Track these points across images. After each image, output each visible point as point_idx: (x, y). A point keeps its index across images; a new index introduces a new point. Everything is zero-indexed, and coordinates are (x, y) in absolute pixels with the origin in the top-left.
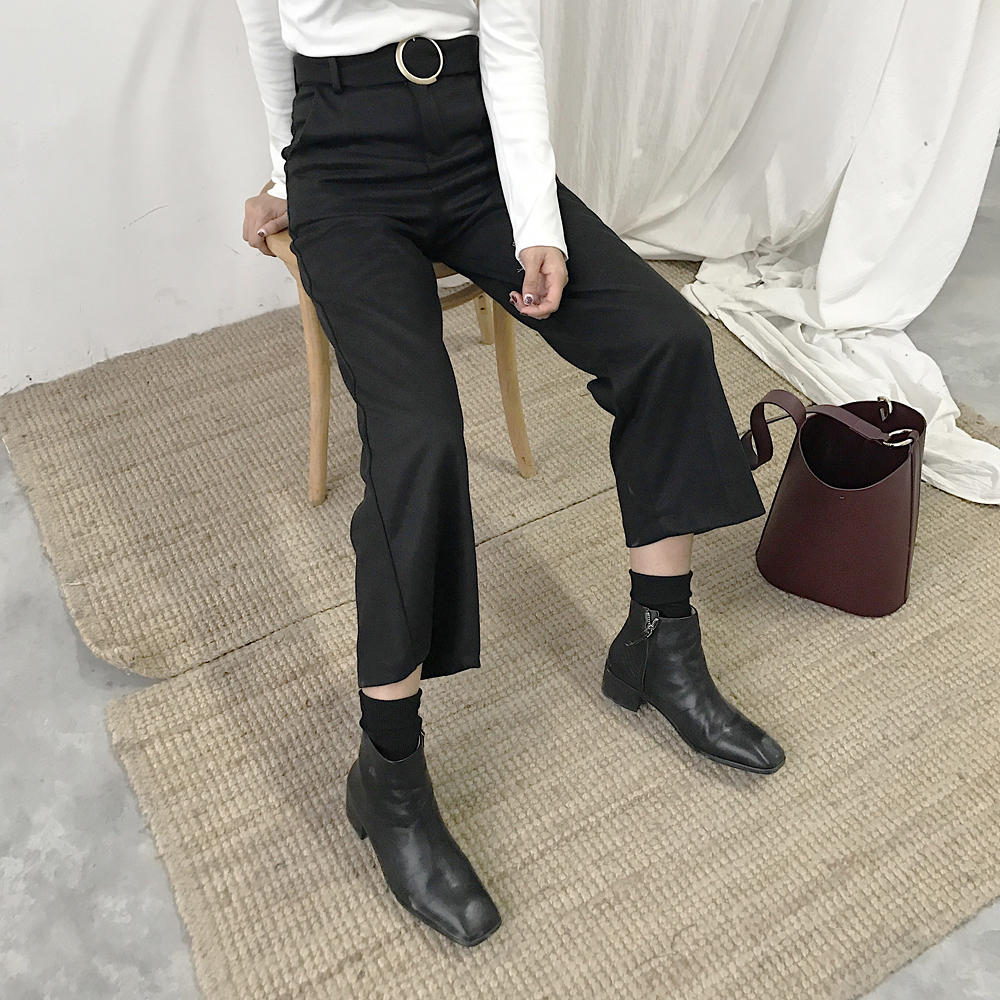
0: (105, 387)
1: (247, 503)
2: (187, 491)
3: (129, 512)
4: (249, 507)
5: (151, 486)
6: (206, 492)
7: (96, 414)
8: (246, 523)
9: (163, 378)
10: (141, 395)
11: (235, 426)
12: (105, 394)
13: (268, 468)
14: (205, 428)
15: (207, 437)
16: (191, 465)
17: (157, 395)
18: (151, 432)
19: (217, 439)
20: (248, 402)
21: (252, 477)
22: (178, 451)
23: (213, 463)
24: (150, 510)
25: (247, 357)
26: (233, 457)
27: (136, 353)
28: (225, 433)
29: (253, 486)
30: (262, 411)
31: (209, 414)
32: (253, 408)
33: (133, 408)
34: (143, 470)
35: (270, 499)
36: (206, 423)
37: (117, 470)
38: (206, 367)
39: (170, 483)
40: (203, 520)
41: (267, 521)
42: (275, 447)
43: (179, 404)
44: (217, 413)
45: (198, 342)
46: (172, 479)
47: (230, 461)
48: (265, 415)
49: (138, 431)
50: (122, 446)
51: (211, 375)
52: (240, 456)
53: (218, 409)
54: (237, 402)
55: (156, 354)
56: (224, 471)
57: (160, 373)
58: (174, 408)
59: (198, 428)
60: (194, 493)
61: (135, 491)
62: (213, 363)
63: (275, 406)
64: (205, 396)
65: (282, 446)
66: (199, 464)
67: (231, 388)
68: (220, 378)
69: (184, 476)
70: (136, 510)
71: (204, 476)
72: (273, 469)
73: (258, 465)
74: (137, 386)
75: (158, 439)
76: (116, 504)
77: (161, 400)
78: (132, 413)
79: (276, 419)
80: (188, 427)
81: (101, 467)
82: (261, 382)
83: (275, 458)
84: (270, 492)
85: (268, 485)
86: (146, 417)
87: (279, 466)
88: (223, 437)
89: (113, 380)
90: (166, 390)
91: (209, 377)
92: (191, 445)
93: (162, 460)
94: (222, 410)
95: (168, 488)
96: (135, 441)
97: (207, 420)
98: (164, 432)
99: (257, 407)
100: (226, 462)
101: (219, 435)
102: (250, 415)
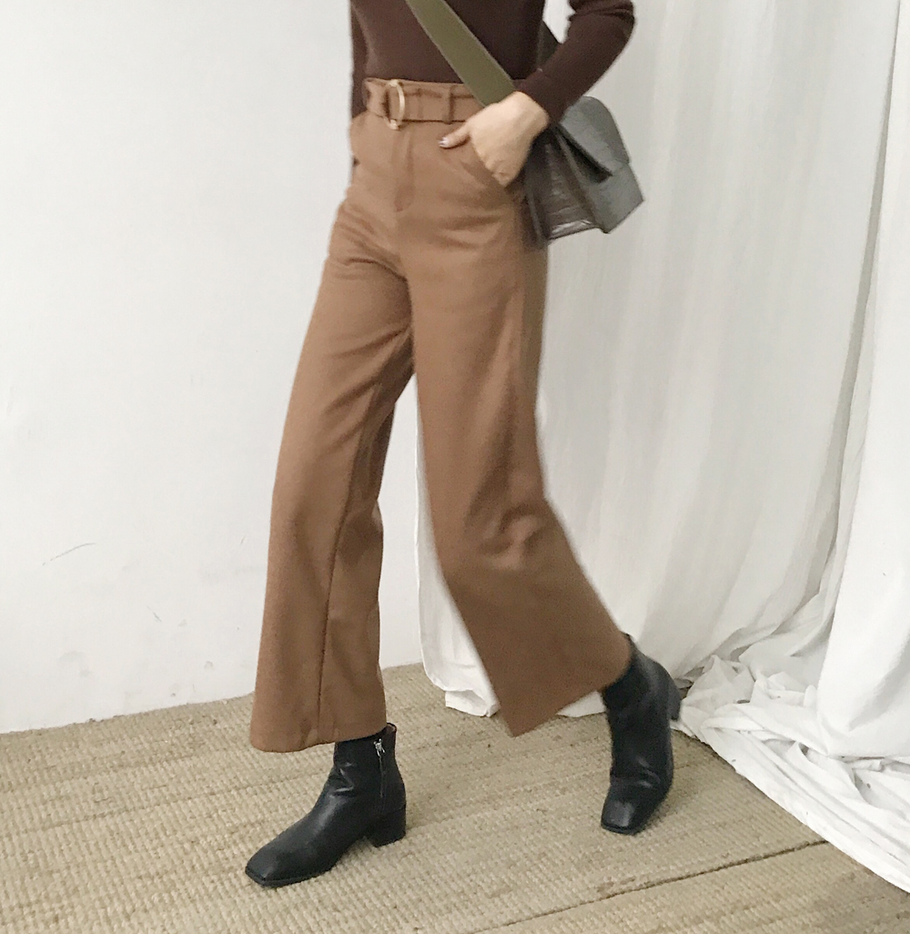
1: (110, 888)
2: (43, 870)
4: (112, 892)
6: (65, 872)
9: (47, 758)
10: (18, 771)
11: (115, 810)
13: (144, 855)
15: (81, 818)
16: (55, 844)
17: (36, 773)
18: (20, 807)
19: (91, 821)
20: (137, 787)
21: (123, 861)
22: (44, 829)
23: (81, 843)
25: (146, 745)
26: (105, 840)
27: (24, 733)
28: (103, 816)
29: (122, 870)
30: (151, 797)
31: (90, 796)
32: (141, 794)
35: (139, 885)
36: (84, 804)
38: (97, 751)
39: (25, 859)
40: (54, 901)
42: (157, 834)
43: (58, 784)
44: (98, 795)
45: (95, 728)
46: (31, 856)
47: (101, 843)
48: (153, 802)
51: (102, 758)
52: (114, 839)
53: (101, 791)
54: (124, 787)
55: (45, 735)
56: (91, 853)
57: (44, 752)
58: (52, 786)
59: (73, 809)
60: (51, 872)
62: (106, 748)
63: (167, 793)
64: (90, 778)
65: (165, 834)
66: (64, 844)
67: (121, 772)
68: (111, 762)
69: (45, 854)
71: (67, 856)
72: (150, 857)
73: (132, 850)
74: (15, 763)
75: (25, 815)
77: (38, 779)
79: (165, 806)
82: (156, 770)
83: (154, 845)
84: (140, 878)
87: (157, 853)
88: (99, 819)
90: (48, 769)
92: (60, 824)
93: (24, 836)
94: (106, 793)
95: (22, 864)
97: (85, 801)
98: (33, 809)
99: (146, 794)
100: (96, 844)
101: (95, 816)
102: (135, 800)
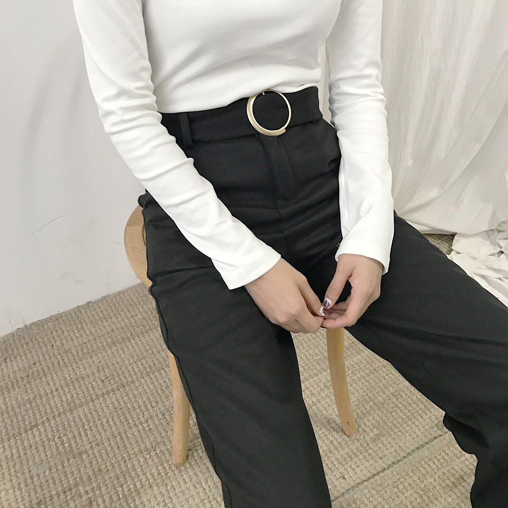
0: (21, 350)
1: (123, 464)
2: (76, 452)
3: (27, 475)
4: (124, 469)
5: (47, 447)
6: (90, 452)
7: (11, 376)
8: (122, 486)
9: (64, 341)
10: (47, 357)
11: (115, 386)
12: (21, 356)
13: (140, 428)
14: (93, 388)
15: (94, 397)
16: (80, 424)
17: (58, 357)
18: (52, 392)
19: (101, 399)
20: (127, 362)
21: (127, 437)
22: (71, 411)
23: (97, 422)
24: (44, 473)
25: (127, 321)
26: (113, 417)
27: (46, 320)
28: (108, 393)
29: (128, 446)
30: (136, 370)
31: (97, 375)
32: (130, 368)
33: (40, 369)
34: (42, 430)
36: (94, 383)
37: (22, 430)
38: (96, 331)
39: (62, 443)
40: (87, 483)
41: (138, 484)
42: (146, 406)
43: (75, 366)
44: (102, 373)
45: (91, 309)
46: (65, 438)
47: (110, 420)
48: (139, 375)
49: (42, 392)
50: (28, 406)
51: (99, 337)
52: (118, 414)
53: (103, 370)
54: (118, 363)
55: (60, 320)
56: (105, 431)
57: (62, 337)
58: (70, 369)
59: (87, 388)
60: (80, 454)
61: (34, 452)
62: (101, 327)
63: (146, 366)
64: (95, 358)
65: (151, 405)
66: (86, 424)
67: (114, 349)
68: (106, 341)
69: (75, 436)
70: (34, 472)
71: (89, 436)
72: (144, 429)
73: (132, 424)
74: (44, 349)
75: (56, 399)
76: (18, 467)
77: (61, 362)
78: (39, 374)
79: (146, 378)
80: (80, 387)
81: (9, 428)
82: (136, 343)
83: (146, 417)
84: (141, 452)
85: (139, 445)
86: (49, 378)
87: (149, 426)
88: (106, 396)
89: (27, 343)
90: (66, 352)
91: (98, 340)
92: (81, 405)
93: (58, 420)
94: (106, 370)
95: (61, 448)
96: (39, 401)
97: (95, 380)
98: (61, 392)
99: (133, 367)
100: (108, 421)
101: (103, 395)
102: (127, 374)
